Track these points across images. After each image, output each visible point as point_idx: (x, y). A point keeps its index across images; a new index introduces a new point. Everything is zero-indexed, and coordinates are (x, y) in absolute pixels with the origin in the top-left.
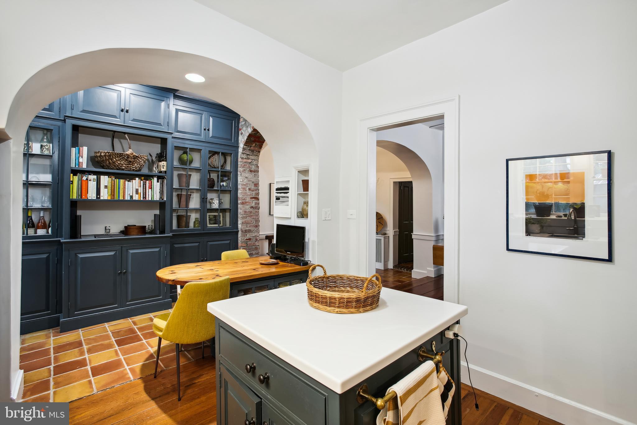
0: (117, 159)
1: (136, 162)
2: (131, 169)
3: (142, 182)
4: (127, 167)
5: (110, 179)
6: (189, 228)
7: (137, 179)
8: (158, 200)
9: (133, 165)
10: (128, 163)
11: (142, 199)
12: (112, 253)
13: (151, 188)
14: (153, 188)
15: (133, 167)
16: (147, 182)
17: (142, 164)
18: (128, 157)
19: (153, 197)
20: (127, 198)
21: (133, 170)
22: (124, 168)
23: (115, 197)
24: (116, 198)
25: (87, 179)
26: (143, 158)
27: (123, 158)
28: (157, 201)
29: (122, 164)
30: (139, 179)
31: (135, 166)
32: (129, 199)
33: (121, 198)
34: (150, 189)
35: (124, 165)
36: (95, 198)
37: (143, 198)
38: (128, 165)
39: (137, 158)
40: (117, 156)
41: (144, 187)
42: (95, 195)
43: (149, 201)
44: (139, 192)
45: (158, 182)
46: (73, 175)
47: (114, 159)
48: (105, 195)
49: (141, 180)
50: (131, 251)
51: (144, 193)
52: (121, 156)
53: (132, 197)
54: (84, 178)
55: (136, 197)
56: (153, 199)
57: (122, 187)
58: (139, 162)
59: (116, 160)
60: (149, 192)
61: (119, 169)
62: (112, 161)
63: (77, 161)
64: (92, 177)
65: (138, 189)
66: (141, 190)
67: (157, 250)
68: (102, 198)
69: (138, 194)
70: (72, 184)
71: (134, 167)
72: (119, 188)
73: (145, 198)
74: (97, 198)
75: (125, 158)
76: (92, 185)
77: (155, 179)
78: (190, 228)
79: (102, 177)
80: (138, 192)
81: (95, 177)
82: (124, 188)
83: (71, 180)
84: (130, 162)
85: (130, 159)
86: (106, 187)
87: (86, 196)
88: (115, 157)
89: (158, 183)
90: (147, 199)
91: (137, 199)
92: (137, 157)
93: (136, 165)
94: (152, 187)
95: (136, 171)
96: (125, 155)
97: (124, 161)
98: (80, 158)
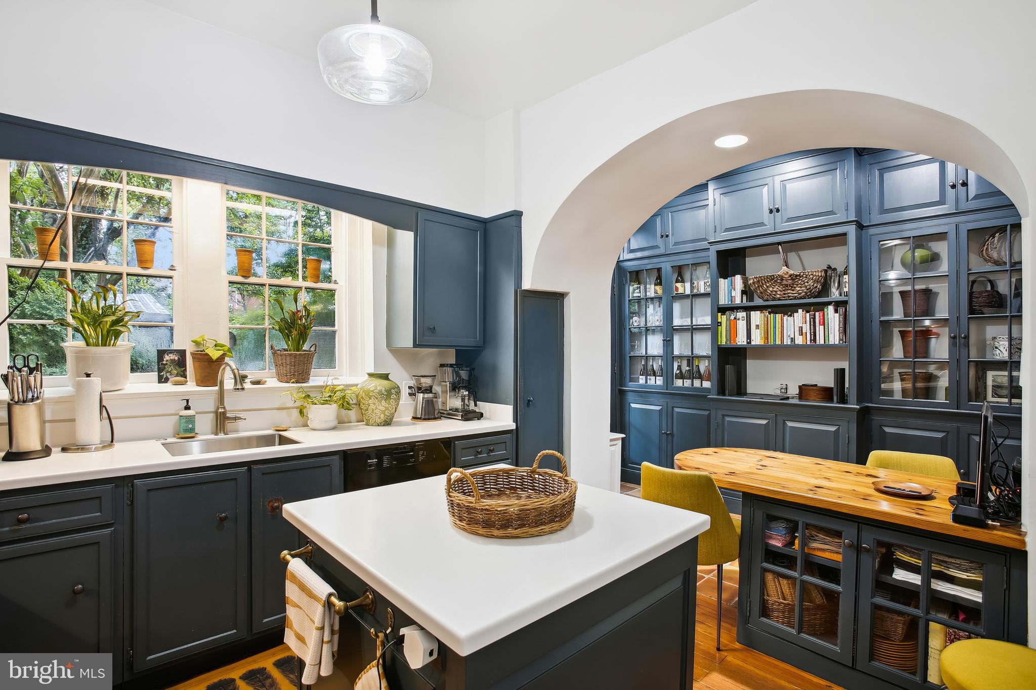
0: (768, 284)
1: (797, 285)
2: (789, 297)
3: (808, 315)
4: (784, 294)
5: (762, 314)
6: (893, 397)
7: (800, 311)
8: (837, 342)
9: (793, 290)
10: (784, 289)
11: (809, 343)
12: (764, 422)
13: (824, 324)
14: (826, 324)
15: (794, 294)
16: (817, 314)
17: (810, 285)
18: (782, 280)
19: (827, 338)
20: (787, 342)
21: (795, 298)
22: (778, 296)
23: (769, 341)
24: (771, 342)
25: (735, 318)
26: (811, 276)
27: (776, 281)
28: (835, 344)
29: (776, 292)
30: (803, 311)
31: (798, 291)
32: (790, 343)
33: (778, 342)
34: (822, 325)
35: (779, 293)
36: (745, 343)
37: (811, 342)
38: (784, 291)
39: (797, 279)
40: (767, 281)
41: (812, 324)
42: (745, 339)
43: (821, 346)
44: (804, 331)
45: (836, 311)
46: (722, 315)
47: (765, 286)
48: (757, 339)
49: (808, 312)
50: (790, 424)
51: (812, 333)
52: (772, 279)
53: (793, 340)
54: (732, 317)
55: (799, 340)
56: (827, 341)
57: (778, 325)
58: (803, 283)
59: (767, 287)
60: (820, 330)
61: (774, 299)
62: (762, 288)
63: (730, 295)
64: (742, 315)
65: (802, 327)
66: (806, 328)
67: (833, 429)
68: (753, 343)
69: (802, 335)
70: (721, 325)
71: (796, 293)
72: (775, 327)
73: (815, 340)
74: (748, 343)
75: (778, 281)
76: (742, 325)
77: (831, 308)
78: (895, 398)
79: (752, 313)
80: (802, 333)
81: (744, 314)
82: (782, 327)
83: (719, 321)
84: (787, 285)
85: (784, 282)
86: (757, 327)
87: (735, 341)
88: (766, 282)
89: (837, 315)
90: (818, 342)
91: (801, 343)
92: (796, 276)
93: (798, 289)
94: (826, 321)
95: (801, 298)
96: (777, 276)
97: (777, 287)
98: (733, 290)
